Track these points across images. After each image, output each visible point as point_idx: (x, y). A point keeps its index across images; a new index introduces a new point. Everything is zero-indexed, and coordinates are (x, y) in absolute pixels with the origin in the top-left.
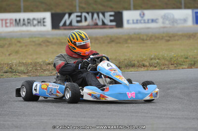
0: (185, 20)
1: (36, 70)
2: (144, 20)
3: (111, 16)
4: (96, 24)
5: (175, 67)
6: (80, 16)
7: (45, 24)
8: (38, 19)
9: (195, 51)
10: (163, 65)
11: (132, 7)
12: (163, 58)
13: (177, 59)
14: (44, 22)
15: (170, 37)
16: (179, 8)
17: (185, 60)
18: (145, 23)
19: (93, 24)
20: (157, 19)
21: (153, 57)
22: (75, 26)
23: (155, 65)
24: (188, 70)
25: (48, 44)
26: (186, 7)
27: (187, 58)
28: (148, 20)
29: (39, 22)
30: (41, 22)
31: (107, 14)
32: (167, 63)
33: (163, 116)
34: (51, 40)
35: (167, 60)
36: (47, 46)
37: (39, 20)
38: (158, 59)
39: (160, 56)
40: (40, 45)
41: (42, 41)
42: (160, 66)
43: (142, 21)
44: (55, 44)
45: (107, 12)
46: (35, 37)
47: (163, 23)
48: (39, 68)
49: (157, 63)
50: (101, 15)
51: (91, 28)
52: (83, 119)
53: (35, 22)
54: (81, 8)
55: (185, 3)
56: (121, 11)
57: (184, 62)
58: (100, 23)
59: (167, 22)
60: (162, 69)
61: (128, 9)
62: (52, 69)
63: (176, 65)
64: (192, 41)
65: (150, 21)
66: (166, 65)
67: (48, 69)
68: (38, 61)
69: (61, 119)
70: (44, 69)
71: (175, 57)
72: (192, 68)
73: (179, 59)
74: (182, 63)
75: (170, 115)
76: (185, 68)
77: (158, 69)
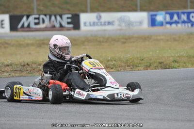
0: (141, 23)
2: (101, 23)
3: (68, 18)
4: (54, 27)
5: (131, 68)
6: (38, 19)
7: (3, 26)
9: (151, 53)
10: (120, 67)
11: (89, 9)
12: (120, 60)
13: (133, 61)
14: (2, 24)
15: (126, 39)
16: (135, 10)
17: (141, 62)
18: (101, 25)
19: (51, 26)
20: (113, 22)
21: (109, 58)
22: (33, 28)
23: (112, 67)
25: (6, 45)
26: (142, 10)
27: (143, 60)
28: (105, 22)
31: (65, 17)
32: (123, 64)
33: (120, 117)
34: (9, 42)
35: (123, 62)
36: (5, 48)
38: (115, 61)
39: (116, 58)
42: (116, 67)
43: (99, 24)
44: (13, 46)
45: (65, 14)
47: (119, 25)
49: (114, 65)
50: (58, 18)
51: (49, 30)
52: (41, 120)
54: (39, 10)
55: (141, 6)
56: (77, 13)
57: (140, 64)
58: (58, 25)
59: (123, 25)
60: (118, 71)
61: (85, 11)
62: (11, 71)
63: (132, 67)
64: (147, 43)
65: (106, 24)
66: (122, 66)
67: (6, 71)
69: (20, 120)
70: (3, 70)
71: (131, 59)
72: (147, 70)
73: (135, 61)
74: (137, 65)
75: (126, 115)
76: (141, 70)
77: (115, 71)
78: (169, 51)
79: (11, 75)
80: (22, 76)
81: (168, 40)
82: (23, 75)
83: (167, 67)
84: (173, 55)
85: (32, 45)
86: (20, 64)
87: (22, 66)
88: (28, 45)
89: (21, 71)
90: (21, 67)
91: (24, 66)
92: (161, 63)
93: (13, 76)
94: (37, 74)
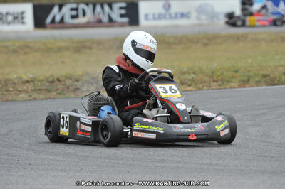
1: (7, 91)
2: (170, 15)
3: (121, 8)
4: (100, 21)
5: (220, 85)
6: (76, 9)
7: (25, 20)
8: (13, 14)
9: (249, 60)
10: (201, 83)
12: (201, 72)
13: (222, 73)
14: (22, 18)
15: (209, 39)
18: (171, 18)
19: (95, 20)
20: (189, 13)
21: (185, 70)
22: (68, 24)
23: (189, 83)
24: (239, 89)
25: (27, 50)
27: (237, 72)
28: (176, 14)
29: (15, 18)
30: (19, 18)
31: (116, 6)
32: (206, 79)
33: (206, 167)
34: (32, 45)
35: (207, 75)
36: (25, 53)
37: (16, 15)
38: (194, 73)
39: (196, 69)
40: (15, 51)
41: (19, 47)
42: (196, 84)
43: (168, 16)
44: (37, 50)
45: (116, 2)
46: (9, 40)
47: (198, 18)
48: (11, 89)
49: (192, 80)
50: (106, 8)
51: (93, 27)
53: (10, 18)
56: (136, 1)
57: (233, 77)
58: (105, 19)
59: (204, 17)
60: (200, 89)
62: (32, 90)
63: (220, 82)
65: (178, 16)
66: (205, 82)
67: (25, 90)
68: (10, 77)
70: (19, 89)
71: (219, 70)
72: (244, 87)
73: (225, 73)
74: (229, 80)
75: (217, 165)
76: (235, 88)
77: (194, 89)
78: (278, 57)
79: (33, 97)
80: (49, 98)
81: (272, 41)
82: (52, 96)
83: (276, 82)
84: (283, 63)
85: (67, 49)
86: (47, 79)
87: (49, 82)
88: (60, 49)
89: (48, 91)
90: (47, 84)
91: (53, 82)
92: (265, 76)
93: (35, 99)
94: (73, 95)
